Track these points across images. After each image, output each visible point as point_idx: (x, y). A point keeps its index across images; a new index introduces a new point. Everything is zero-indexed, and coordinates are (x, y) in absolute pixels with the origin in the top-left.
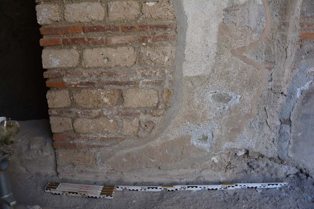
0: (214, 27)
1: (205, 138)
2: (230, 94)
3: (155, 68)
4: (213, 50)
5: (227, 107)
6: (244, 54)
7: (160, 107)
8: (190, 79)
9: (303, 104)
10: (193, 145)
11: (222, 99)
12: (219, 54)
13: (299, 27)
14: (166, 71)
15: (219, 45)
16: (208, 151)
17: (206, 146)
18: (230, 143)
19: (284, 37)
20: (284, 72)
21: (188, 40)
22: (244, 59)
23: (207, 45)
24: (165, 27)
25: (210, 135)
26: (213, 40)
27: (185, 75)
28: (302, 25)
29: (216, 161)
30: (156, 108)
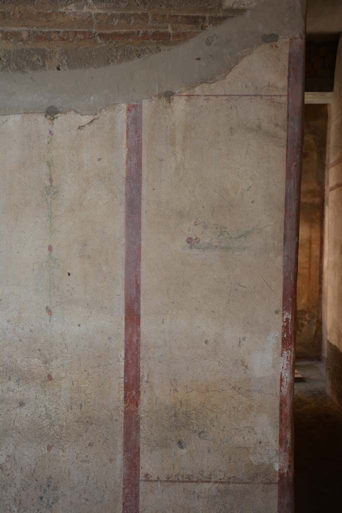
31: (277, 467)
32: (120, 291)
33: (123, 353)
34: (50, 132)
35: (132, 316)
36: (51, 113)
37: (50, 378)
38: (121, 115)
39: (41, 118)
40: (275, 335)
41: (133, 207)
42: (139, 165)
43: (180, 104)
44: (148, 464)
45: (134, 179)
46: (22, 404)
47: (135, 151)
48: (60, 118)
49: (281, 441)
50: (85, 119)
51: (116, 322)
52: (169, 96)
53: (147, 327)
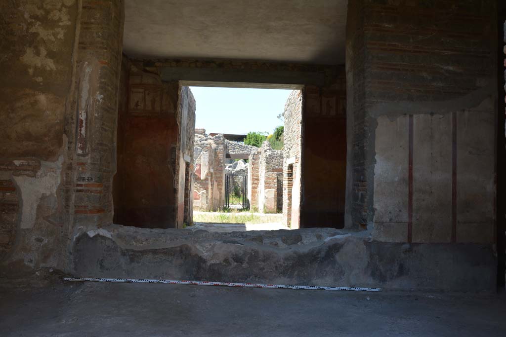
0: (35, 206)
1: (31, 261)
2: (43, 238)
3: (8, 224)
4: (34, 217)
5: (42, 245)
6: (49, 219)
7: (10, 243)
8: (23, 230)
9: (76, 244)
10: (25, 264)
11: (39, 240)
12: (37, 219)
13: (74, 207)
14: (13, 226)
15: (37, 215)
16: (33, 268)
17: (32, 265)
18: (44, 264)
19: (68, 212)
20: (68, 228)
21: (23, 211)
22: (49, 221)
23: (32, 215)
24: (14, 205)
25: (33, 259)
26: (34, 212)
27: (21, 228)
28: (75, 206)
29: (38, 275)
30: (8, 244)
31: (494, 218)
32: (451, 167)
33: (452, 185)
34: (432, 120)
35: (454, 174)
36: (432, 114)
37: (432, 192)
38: (451, 116)
39: (429, 116)
40: (492, 180)
41: (454, 142)
42: (456, 130)
43: (466, 113)
44: (459, 218)
45: (454, 134)
46: (424, 200)
47: (455, 126)
48: (435, 116)
49: (494, 210)
50: (441, 116)
51: (449, 175)
52: (464, 110)
53: (458, 177)
